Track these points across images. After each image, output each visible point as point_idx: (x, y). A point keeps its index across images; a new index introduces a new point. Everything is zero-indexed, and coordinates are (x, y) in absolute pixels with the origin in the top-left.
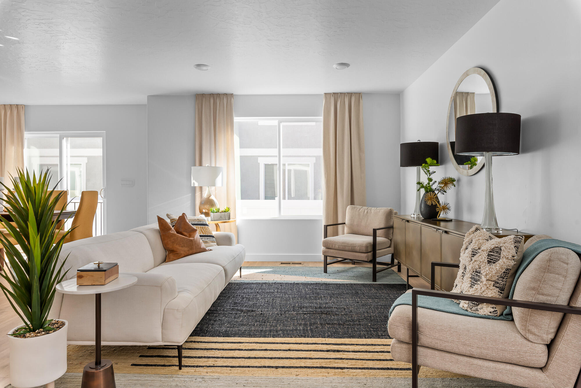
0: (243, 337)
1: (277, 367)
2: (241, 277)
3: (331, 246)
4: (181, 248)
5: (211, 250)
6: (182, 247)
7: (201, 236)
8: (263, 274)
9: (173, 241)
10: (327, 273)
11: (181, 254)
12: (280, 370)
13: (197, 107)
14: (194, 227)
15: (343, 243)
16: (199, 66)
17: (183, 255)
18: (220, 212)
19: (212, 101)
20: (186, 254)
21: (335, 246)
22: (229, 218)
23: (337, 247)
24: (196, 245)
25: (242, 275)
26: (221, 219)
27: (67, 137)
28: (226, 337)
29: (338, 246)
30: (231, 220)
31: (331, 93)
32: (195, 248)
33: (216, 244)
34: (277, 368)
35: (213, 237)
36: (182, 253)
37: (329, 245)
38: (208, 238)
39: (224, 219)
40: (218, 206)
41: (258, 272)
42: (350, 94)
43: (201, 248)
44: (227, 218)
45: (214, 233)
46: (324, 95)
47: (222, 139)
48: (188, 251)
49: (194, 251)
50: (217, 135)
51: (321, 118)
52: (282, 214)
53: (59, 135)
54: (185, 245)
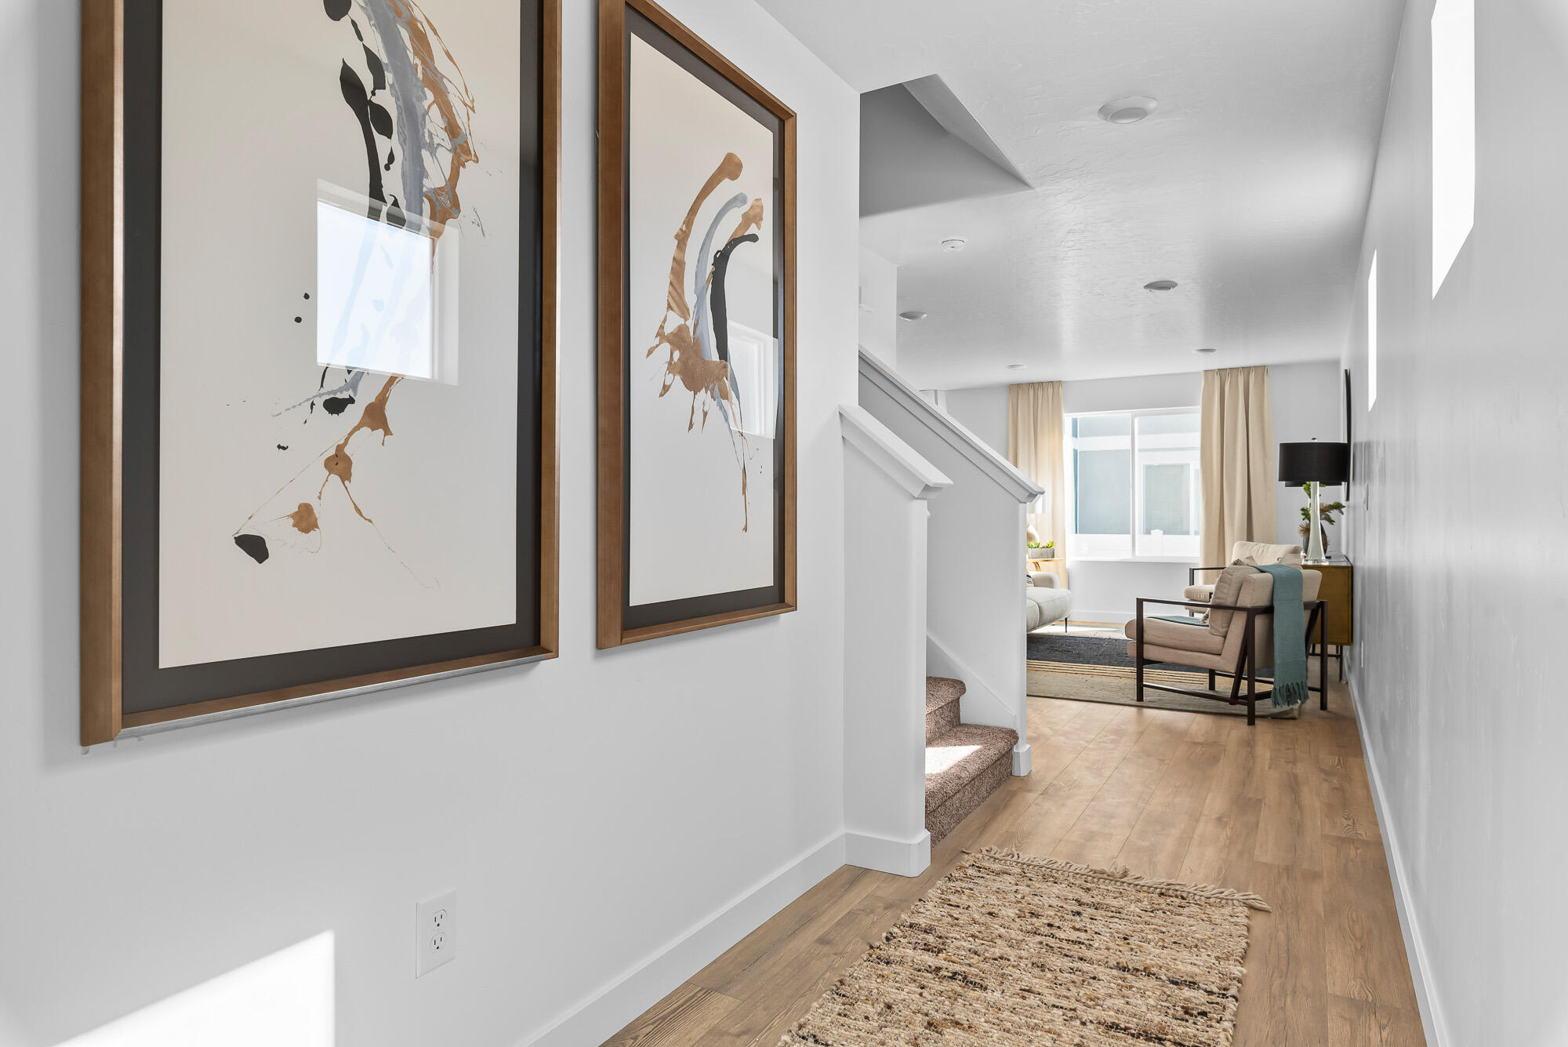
13: (1011, 403)
16: (1012, 366)
18: (1041, 548)
19: (1031, 393)
22: (1053, 557)
26: (1042, 557)
30: (1056, 558)
31: (1215, 370)
39: (1047, 556)
40: (1038, 539)
42: (1247, 370)
44: (1050, 555)
46: (1203, 373)
47: (1045, 444)
50: (1039, 441)
51: (1199, 408)
52: (1137, 553)
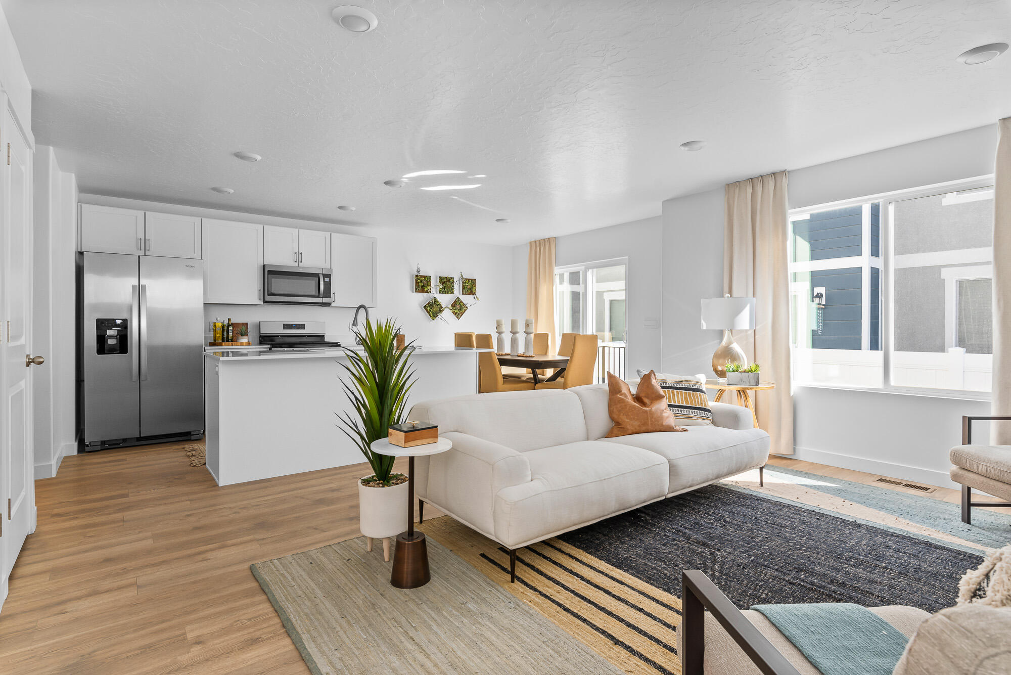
0: (636, 577)
1: (617, 642)
2: (762, 486)
3: (968, 465)
4: (628, 420)
5: (686, 430)
6: (631, 419)
7: (669, 406)
8: (808, 489)
9: (620, 409)
10: (969, 522)
11: (628, 430)
12: (618, 649)
14: (661, 391)
15: (997, 463)
17: (630, 432)
18: (741, 372)
20: (634, 431)
21: (978, 467)
22: (757, 383)
23: (981, 470)
24: (653, 420)
25: (764, 481)
26: (741, 383)
27: (593, 268)
28: (615, 566)
29: (984, 468)
30: (760, 386)
32: (652, 424)
33: (710, 422)
34: (616, 644)
35: (709, 411)
36: (629, 428)
37: (964, 461)
38: (695, 412)
39: (748, 383)
40: (746, 360)
41: (806, 486)
43: (662, 425)
44: (753, 383)
45: (711, 404)
48: (639, 426)
49: (650, 428)
52: (893, 382)
53: (584, 267)
54: (636, 417)
